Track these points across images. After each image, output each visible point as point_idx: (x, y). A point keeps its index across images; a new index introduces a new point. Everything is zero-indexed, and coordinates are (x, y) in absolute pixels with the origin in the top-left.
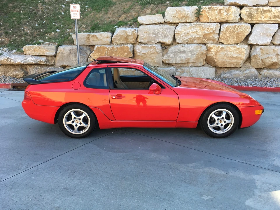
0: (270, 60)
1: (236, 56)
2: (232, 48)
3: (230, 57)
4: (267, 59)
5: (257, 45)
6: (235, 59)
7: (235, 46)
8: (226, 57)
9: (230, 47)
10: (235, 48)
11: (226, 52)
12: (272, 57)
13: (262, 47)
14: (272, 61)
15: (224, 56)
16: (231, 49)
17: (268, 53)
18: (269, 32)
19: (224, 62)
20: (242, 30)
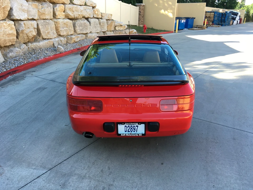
0: (32, 34)
1: (11, 32)
2: (5, 24)
3: (8, 34)
4: (30, 33)
5: (21, 20)
6: (11, 36)
7: (6, 22)
8: (5, 35)
9: (3, 23)
10: (7, 24)
11: (3, 29)
12: (32, 31)
13: (24, 21)
14: (33, 34)
15: (3, 34)
16: (4, 26)
17: (28, 28)
18: (24, 7)
19: (5, 40)
20: (6, 5)
